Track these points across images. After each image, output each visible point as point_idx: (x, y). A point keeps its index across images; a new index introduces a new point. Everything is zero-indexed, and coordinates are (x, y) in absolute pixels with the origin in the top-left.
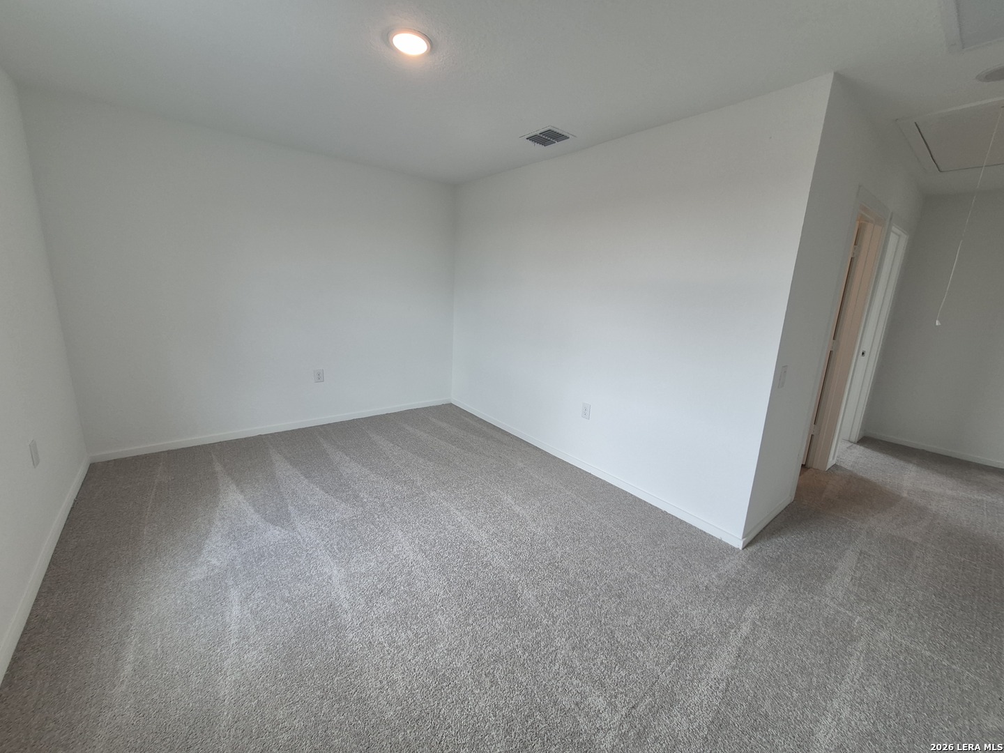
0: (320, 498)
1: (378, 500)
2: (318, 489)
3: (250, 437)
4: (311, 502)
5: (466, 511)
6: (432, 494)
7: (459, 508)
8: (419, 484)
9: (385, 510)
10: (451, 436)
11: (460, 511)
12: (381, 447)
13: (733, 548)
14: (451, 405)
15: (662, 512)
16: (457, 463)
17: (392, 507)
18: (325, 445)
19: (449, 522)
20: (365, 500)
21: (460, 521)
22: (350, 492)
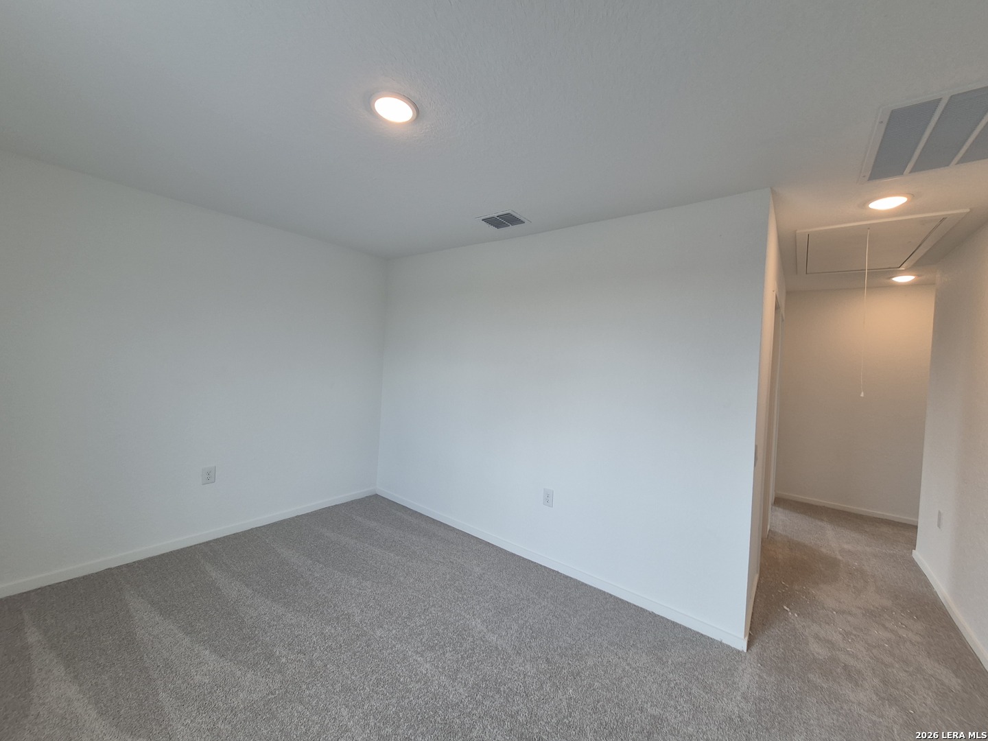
0: (211, 668)
1: (302, 656)
2: (207, 652)
3: (92, 575)
4: (198, 678)
5: (429, 655)
6: (378, 633)
7: (419, 650)
8: (357, 619)
9: (316, 673)
10: (386, 540)
11: (422, 656)
12: (295, 567)
13: (739, 652)
14: (376, 496)
15: (650, 613)
16: (402, 579)
17: (326, 666)
18: (214, 574)
19: (410, 677)
20: (284, 660)
21: (424, 672)
22: (258, 650)
